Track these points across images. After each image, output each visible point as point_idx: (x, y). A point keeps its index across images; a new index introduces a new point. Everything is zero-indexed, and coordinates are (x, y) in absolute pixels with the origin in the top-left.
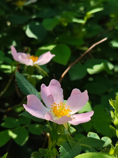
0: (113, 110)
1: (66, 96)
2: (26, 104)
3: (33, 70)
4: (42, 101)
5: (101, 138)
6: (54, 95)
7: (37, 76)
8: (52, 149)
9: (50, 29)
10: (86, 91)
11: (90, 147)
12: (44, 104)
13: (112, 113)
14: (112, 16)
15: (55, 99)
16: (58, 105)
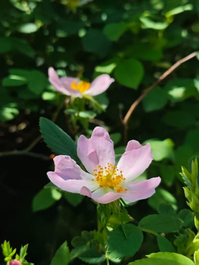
6: (99, 153)
8: (101, 232)
10: (148, 145)
15: (100, 158)
16: (106, 168)
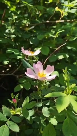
0: (64, 74)
1: (45, 68)
2: (26, 72)
3: (32, 57)
4: (34, 71)
5: (61, 86)
6: (39, 68)
7: (33, 60)
8: (39, 92)
9: (41, 39)
10: (53, 66)
11: (55, 90)
12: (34, 72)
13: (64, 75)
14: (67, 35)
15: (39, 70)
16: (41, 72)
